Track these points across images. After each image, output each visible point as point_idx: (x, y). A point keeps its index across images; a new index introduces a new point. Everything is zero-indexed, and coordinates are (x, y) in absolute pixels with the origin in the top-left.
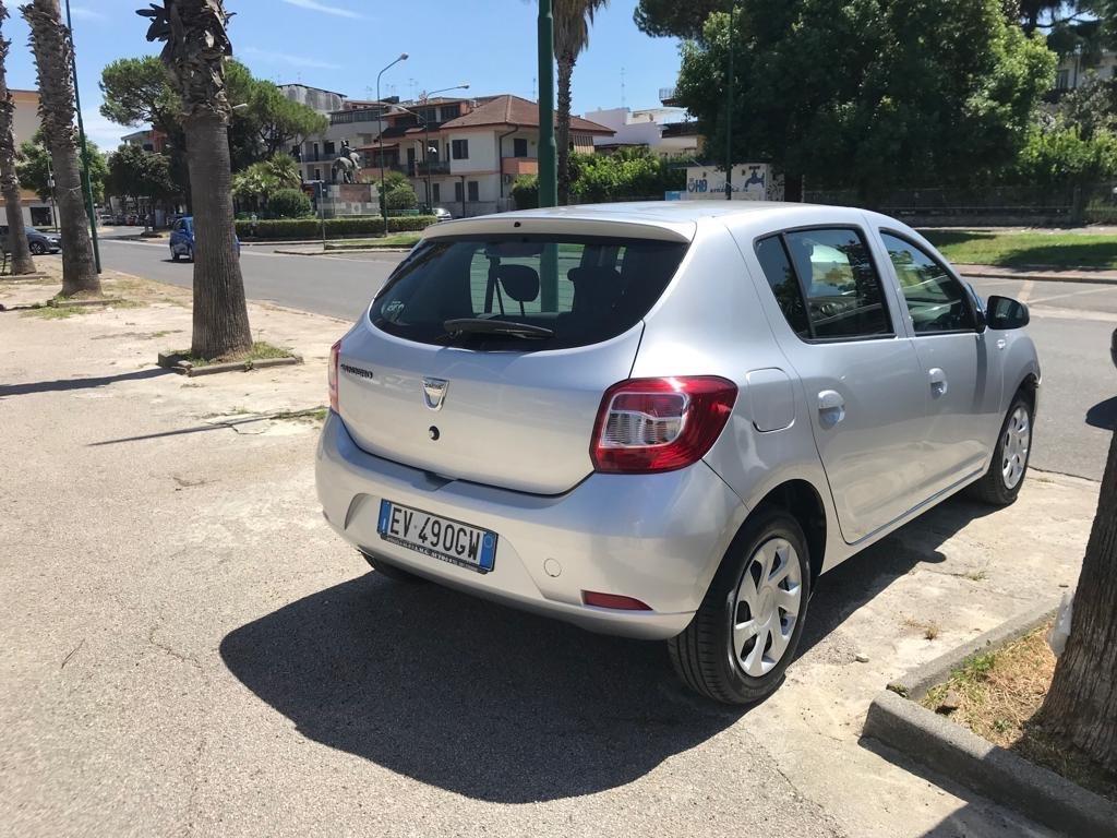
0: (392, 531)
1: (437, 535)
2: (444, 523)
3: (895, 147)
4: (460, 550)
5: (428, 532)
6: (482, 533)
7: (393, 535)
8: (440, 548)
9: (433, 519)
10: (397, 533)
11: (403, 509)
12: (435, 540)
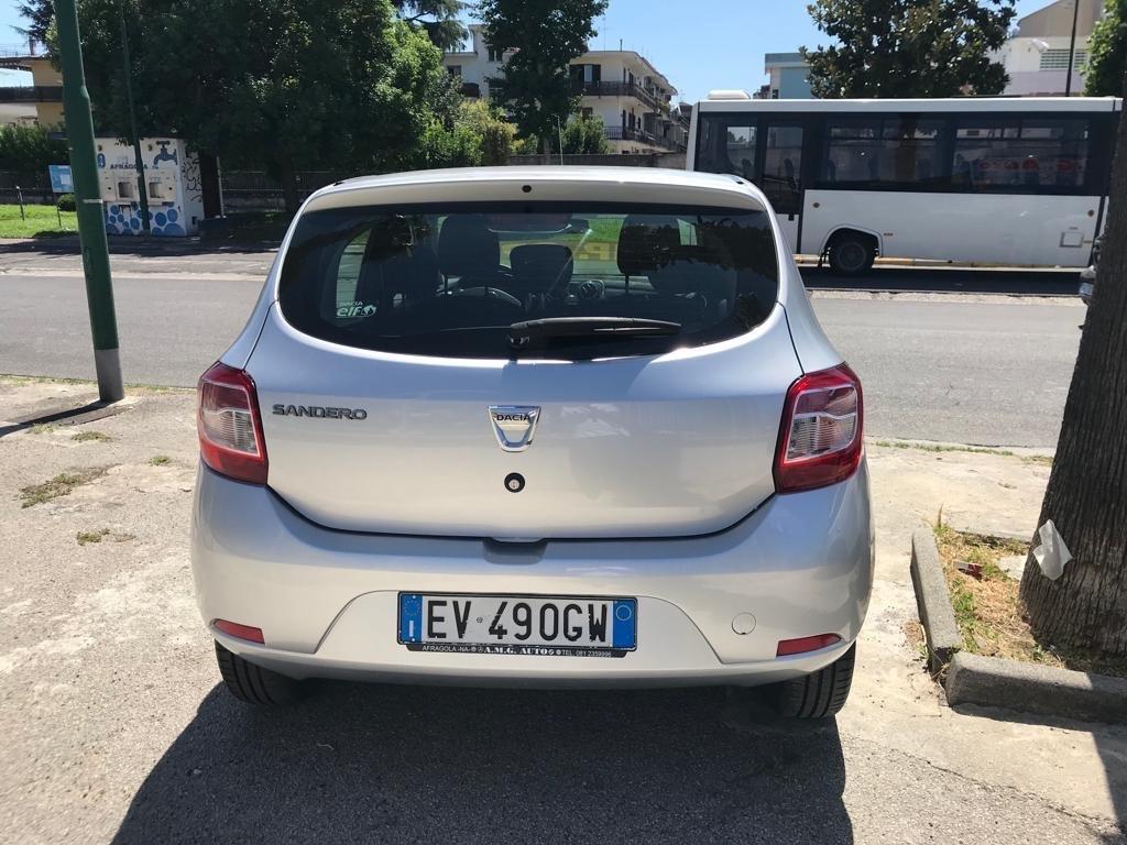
0: (431, 634)
1: (528, 623)
2: (536, 605)
3: (317, 127)
4: (573, 634)
5: (506, 621)
6: (610, 605)
7: (436, 640)
8: (535, 638)
9: (512, 603)
10: (443, 635)
11: (450, 600)
12: (523, 630)
